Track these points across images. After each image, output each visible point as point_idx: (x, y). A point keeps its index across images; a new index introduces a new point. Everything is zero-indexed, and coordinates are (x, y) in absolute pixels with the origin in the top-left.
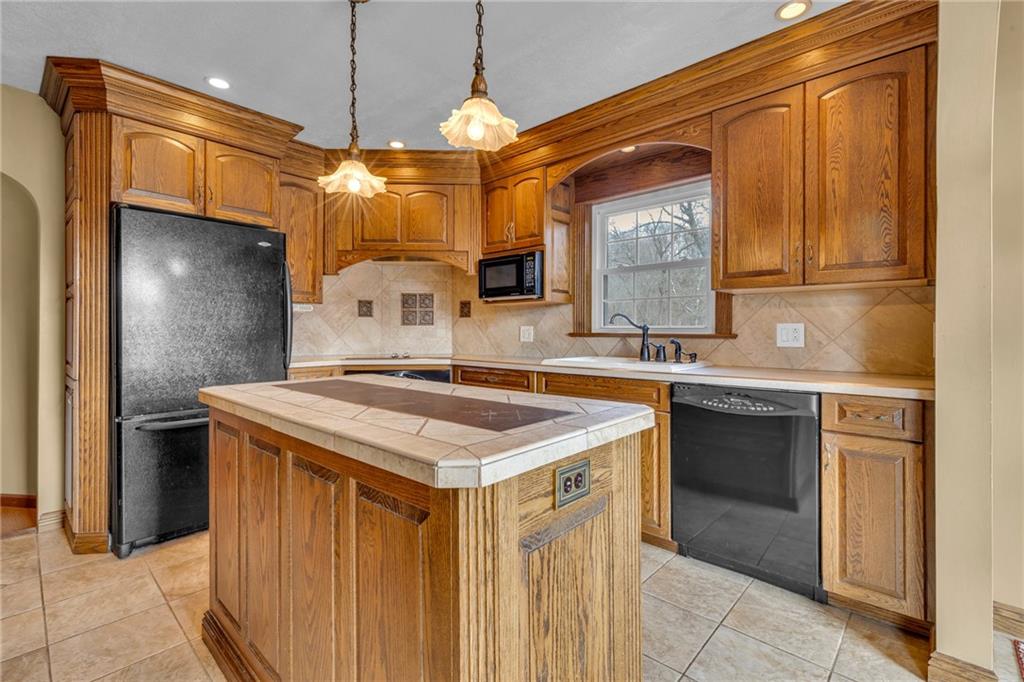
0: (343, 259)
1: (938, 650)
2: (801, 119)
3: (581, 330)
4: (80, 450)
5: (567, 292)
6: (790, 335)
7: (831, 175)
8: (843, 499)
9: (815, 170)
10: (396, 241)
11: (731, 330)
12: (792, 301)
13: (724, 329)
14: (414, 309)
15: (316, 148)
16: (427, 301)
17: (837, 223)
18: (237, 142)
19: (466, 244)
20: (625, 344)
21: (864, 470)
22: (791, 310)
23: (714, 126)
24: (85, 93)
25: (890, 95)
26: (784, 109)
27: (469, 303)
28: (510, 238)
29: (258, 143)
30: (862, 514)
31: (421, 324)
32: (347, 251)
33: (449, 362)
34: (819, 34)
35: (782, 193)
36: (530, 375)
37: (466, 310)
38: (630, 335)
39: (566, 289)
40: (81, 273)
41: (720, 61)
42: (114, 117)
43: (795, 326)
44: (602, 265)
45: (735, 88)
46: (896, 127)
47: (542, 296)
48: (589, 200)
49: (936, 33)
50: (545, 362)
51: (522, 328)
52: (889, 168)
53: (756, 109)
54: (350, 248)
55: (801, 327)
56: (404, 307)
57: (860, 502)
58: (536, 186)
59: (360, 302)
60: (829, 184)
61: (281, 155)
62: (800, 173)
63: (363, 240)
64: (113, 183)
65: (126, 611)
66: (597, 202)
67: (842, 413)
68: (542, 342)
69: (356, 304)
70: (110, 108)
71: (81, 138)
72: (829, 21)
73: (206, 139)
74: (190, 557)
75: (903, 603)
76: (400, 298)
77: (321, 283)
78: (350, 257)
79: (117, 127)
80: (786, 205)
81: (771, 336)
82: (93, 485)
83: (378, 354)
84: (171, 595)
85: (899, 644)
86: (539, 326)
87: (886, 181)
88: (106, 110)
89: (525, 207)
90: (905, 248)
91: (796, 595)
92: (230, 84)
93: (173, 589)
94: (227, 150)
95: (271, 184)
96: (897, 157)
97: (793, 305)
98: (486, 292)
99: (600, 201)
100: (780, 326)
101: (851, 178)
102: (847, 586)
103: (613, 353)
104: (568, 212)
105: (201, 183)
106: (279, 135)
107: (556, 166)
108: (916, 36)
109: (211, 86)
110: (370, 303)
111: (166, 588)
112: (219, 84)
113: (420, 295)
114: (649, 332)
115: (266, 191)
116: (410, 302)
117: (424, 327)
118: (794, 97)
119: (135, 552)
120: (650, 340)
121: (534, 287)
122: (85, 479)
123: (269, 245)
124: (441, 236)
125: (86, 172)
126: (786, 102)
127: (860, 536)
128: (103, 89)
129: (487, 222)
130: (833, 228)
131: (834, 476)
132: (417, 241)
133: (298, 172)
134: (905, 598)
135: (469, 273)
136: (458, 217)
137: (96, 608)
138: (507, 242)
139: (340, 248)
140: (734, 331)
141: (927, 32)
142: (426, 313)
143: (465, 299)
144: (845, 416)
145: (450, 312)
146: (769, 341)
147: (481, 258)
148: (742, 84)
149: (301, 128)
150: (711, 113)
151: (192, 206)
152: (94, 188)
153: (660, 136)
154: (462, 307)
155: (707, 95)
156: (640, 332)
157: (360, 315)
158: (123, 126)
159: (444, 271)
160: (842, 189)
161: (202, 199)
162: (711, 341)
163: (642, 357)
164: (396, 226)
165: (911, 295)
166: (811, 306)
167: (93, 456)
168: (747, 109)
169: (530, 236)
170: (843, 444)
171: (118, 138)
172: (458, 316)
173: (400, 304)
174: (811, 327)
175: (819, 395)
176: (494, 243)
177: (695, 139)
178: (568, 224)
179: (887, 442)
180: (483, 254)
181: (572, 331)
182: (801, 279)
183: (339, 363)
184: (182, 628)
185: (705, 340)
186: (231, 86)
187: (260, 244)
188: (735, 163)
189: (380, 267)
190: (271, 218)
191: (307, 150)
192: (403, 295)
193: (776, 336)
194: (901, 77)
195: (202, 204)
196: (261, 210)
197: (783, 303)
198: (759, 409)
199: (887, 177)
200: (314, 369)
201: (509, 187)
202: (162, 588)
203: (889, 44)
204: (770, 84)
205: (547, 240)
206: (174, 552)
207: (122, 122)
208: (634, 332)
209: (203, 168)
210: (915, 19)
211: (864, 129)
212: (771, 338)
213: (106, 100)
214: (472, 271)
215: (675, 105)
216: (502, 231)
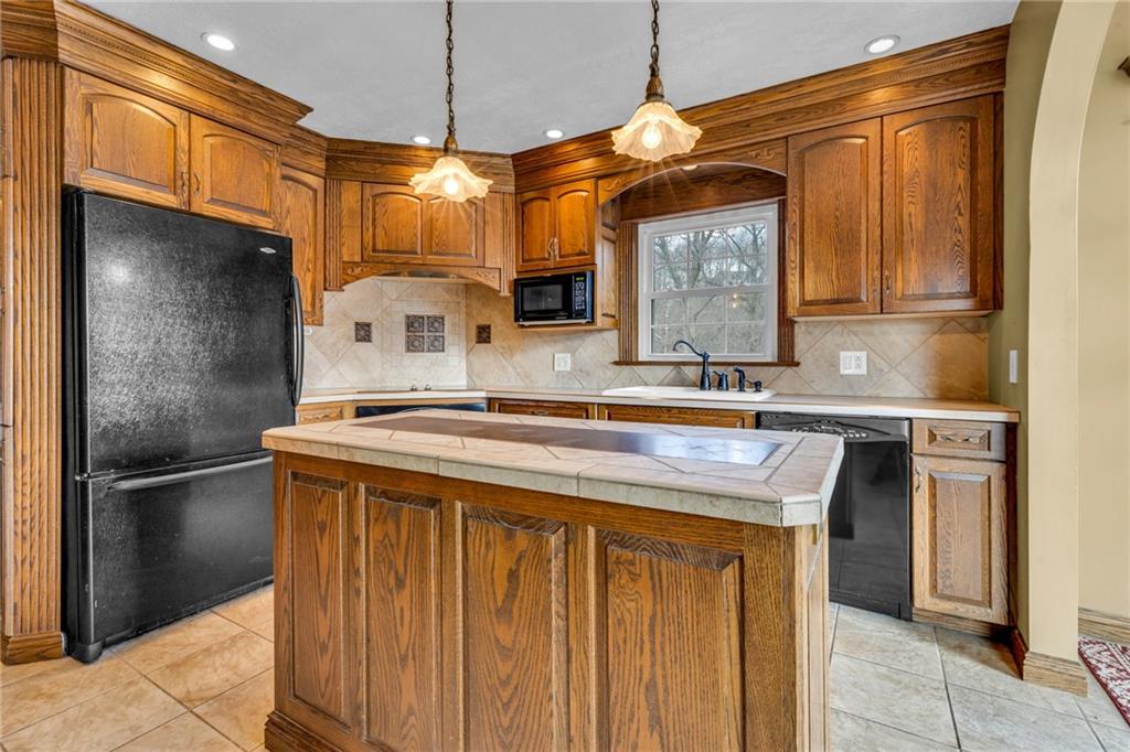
0: (349, 272)
1: (1031, 650)
2: (879, 153)
3: (627, 359)
4: (16, 522)
5: (614, 317)
6: (853, 363)
7: (909, 209)
8: (934, 519)
9: (893, 202)
10: (416, 253)
11: (793, 357)
12: (855, 328)
13: (787, 358)
14: (421, 333)
15: (317, 135)
16: (436, 325)
17: (913, 254)
18: (231, 119)
19: (499, 260)
20: (679, 373)
21: (953, 490)
22: (853, 337)
23: (791, 152)
24: (24, 32)
25: (962, 137)
26: (861, 141)
27: (489, 327)
28: (551, 254)
29: (256, 123)
30: (951, 532)
31: (429, 351)
32: (354, 263)
33: (483, 394)
34: (898, 72)
35: (860, 223)
36: (590, 407)
37: (485, 335)
38: (684, 364)
39: (613, 313)
40: (15, 279)
41: (799, 87)
42: (68, 70)
43: (858, 354)
44: (648, 290)
45: (812, 115)
46: (968, 167)
47: (593, 321)
48: (637, 218)
49: (1003, 84)
50: (606, 393)
51: (556, 356)
52: (961, 205)
53: (831, 139)
54: (357, 258)
55: (863, 355)
56: (408, 331)
57: (949, 520)
58: (586, 198)
59: (357, 324)
60: (906, 217)
61: (282, 140)
62: (878, 204)
63: (374, 250)
64: (67, 160)
65: (134, 728)
66: (644, 220)
67: (932, 437)
68: (581, 370)
69: (353, 327)
70: (63, 56)
71: (14, 94)
72: (909, 60)
73: (190, 112)
74: (191, 650)
75: (989, 611)
76: (403, 320)
77: (321, 300)
78: (357, 271)
79: (72, 84)
80: (864, 235)
81: (834, 364)
82: (36, 568)
83: (378, 386)
84: (190, 701)
85: (986, 650)
86: (577, 353)
87: (959, 218)
88: (56, 61)
89: (571, 222)
90: (976, 281)
91: (882, 616)
92: (236, 46)
93: (188, 692)
94: (218, 129)
95: (269, 176)
96: (969, 194)
97: (855, 334)
98: (522, 315)
99: (648, 220)
100: (842, 354)
101: (927, 212)
102: (938, 601)
103: (666, 381)
104: (614, 230)
105: (185, 169)
106: (281, 115)
107: (609, 180)
108: (986, 84)
109: (209, 45)
110: (369, 325)
111: (178, 691)
112: (220, 44)
113: (428, 318)
114: (709, 360)
115: (265, 183)
116: (416, 325)
117: (433, 354)
118: (871, 129)
119: (106, 653)
120: (711, 369)
121: (585, 310)
122: (23, 562)
123: (274, 251)
124: (469, 248)
125: (23, 141)
126: (863, 134)
127: (949, 552)
128: (53, 30)
129: (523, 237)
130: (910, 259)
131: (924, 498)
132: (440, 254)
133: (294, 163)
134: (990, 607)
135: (502, 294)
136: (489, 229)
137: (84, 732)
138: (549, 260)
139: (346, 259)
140: (796, 359)
141: (997, 81)
142: (436, 338)
143: (483, 322)
144: (935, 439)
145: (464, 338)
146: (833, 369)
147: (515, 276)
148: (821, 112)
149: (310, 110)
150: (786, 137)
151: (174, 197)
152: (36, 164)
153: (731, 156)
154: (479, 332)
155: (782, 119)
156: (701, 359)
157: (358, 340)
158: (81, 83)
159: (457, 290)
160: (918, 223)
161: (186, 188)
162: (773, 369)
163: (702, 386)
164: (415, 235)
165: (966, 325)
166: (872, 334)
167: (36, 530)
168: (824, 137)
169: (578, 255)
170: (932, 467)
171: (74, 101)
172: (474, 342)
173: (404, 327)
174: (872, 355)
175: (910, 420)
176: (532, 260)
177: (769, 162)
178: (614, 242)
179: (974, 462)
180: (518, 272)
181: (617, 359)
182: (879, 308)
183: (351, 397)
184: (229, 739)
185: (766, 368)
186: (237, 48)
187: (262, 250)
188: (812, 190)
189: (379, 283)
190: (270, 217)
191: (308, 137)
192: (408, 317)
193: (839, 364)
194: (973, 121)
195: (186, 195)
196: (259, 208)
197: (846, 331)
198: (851, 436)
199: (960, 214)
200: (323, 406)
201: (551, 198)
202: (173, 694)
203: (963, 89)
204: (848, 114)
205: (598, 261)
206: (164, 646)
207: (79, 79)
208: (693, 360)
209: (187, 148)
210: (986, 69)
211: (939, 166)
212: (834, 366)
213: (57, 46)
214: (506, 292)
215: (748, 126)
216: (543, 248)
